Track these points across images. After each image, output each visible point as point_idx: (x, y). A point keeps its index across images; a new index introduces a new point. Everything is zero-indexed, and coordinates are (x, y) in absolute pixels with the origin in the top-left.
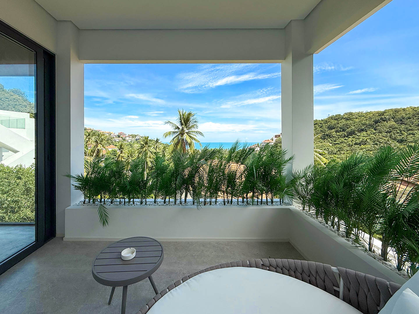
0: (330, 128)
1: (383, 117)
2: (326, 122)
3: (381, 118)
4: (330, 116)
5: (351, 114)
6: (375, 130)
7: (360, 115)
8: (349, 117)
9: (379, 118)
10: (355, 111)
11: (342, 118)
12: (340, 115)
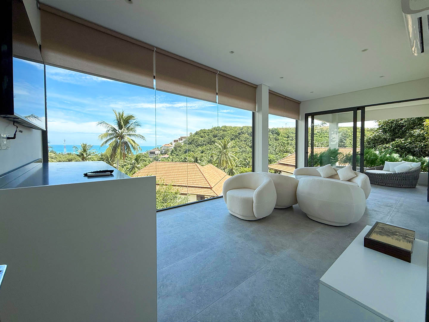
0: (215, 136)
1: (242, 131)
2: (211, 131)
3: (241, 132)
4: (213, 127)
5: (225, 127)
6: (239, 139)
7: (231, 128)
8: (225, 129)
9: (240, 131)
10: (228, 125)
11: (221, 130)
12: (219, 127)
